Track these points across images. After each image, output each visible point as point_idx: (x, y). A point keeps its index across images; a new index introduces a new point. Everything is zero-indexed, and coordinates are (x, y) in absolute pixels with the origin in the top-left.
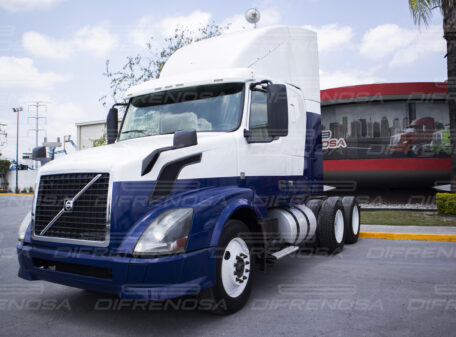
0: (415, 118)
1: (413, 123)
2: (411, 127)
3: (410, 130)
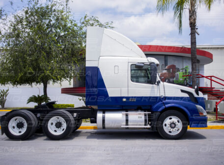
0: (167, 65)
1: (166, 68)
2: (166, 69)
3: (165, 71)
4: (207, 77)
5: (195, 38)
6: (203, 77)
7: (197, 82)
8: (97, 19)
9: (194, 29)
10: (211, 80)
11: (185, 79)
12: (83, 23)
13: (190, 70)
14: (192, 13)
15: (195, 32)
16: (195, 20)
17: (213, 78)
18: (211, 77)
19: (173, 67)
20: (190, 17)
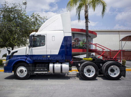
0: (74, 38)
3: (73, 41)
4: (94, 44)
5: (88, 25)
6: (92, 44)
7: (89, 46)
8: (39, 15)
9: (87, 20)
10: (96, 46)
11: (84, 45)
12: (32, 17)
13: (85, 41)
14: (86, 12)
15: (88, 21)
16: (87, 15)
17: (97, 45)
18: (96, 44)
19: (77, 39)
20: (85, 14)
